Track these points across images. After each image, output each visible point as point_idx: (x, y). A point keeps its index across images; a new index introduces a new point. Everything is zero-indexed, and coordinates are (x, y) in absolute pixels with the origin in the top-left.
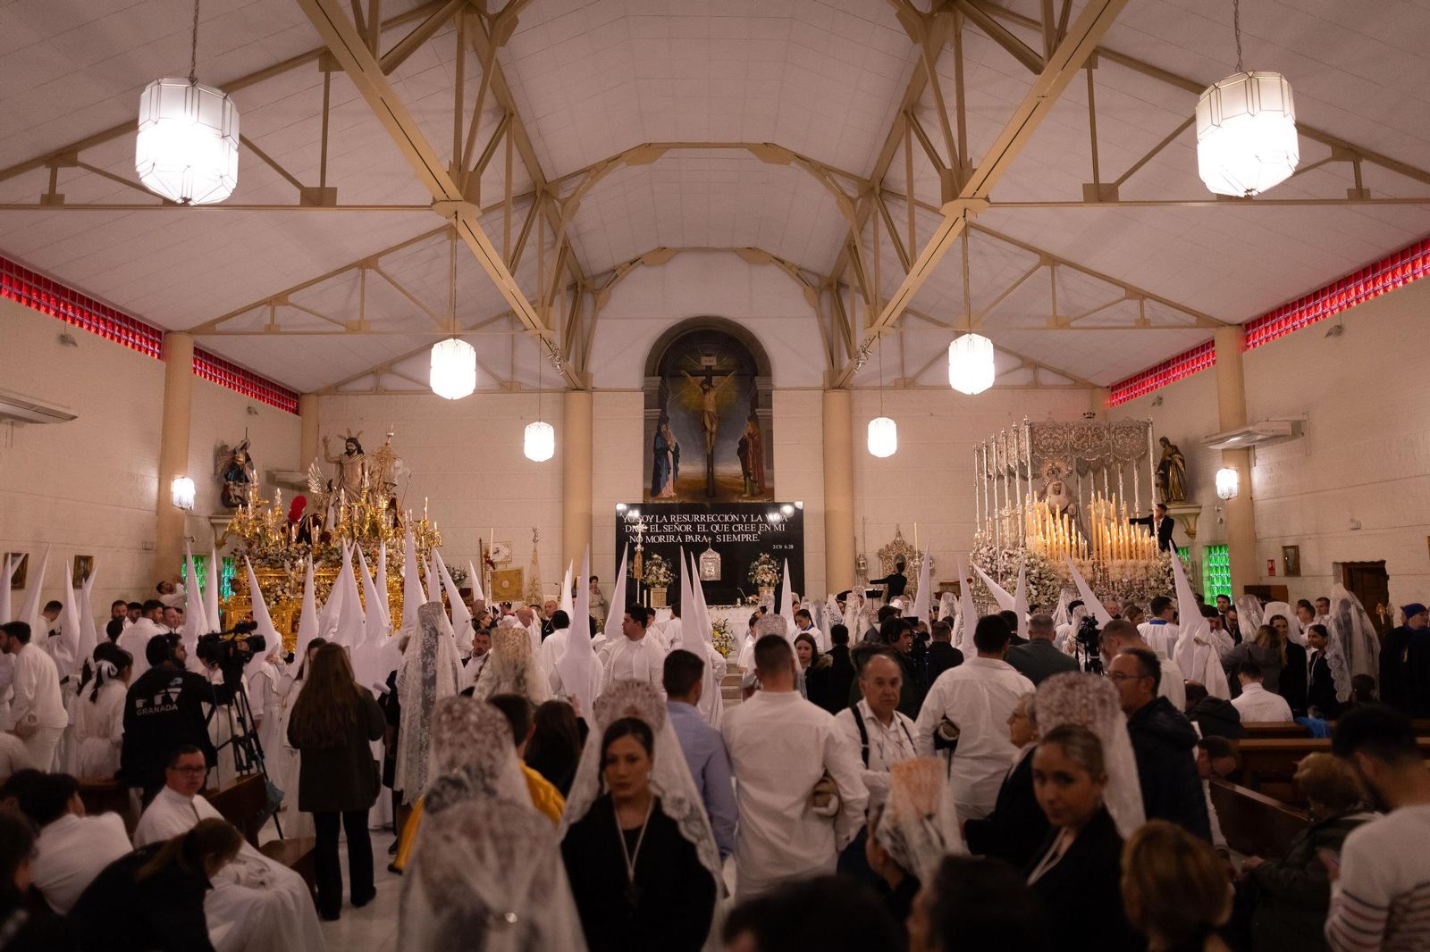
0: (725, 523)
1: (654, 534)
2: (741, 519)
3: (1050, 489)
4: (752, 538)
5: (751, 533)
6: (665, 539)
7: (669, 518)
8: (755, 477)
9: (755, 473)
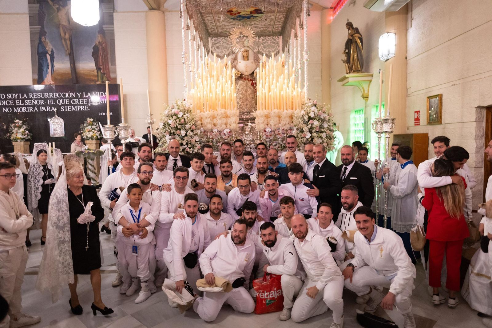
0: (66, 98)
1: (19, 106)
2: (77, 95)
3: (240, 56)
4: (84, 108)
5: (84, 105)
6: (27, 110)
7: (28, 96)
8: (104, 71)
9: (104, 68)
